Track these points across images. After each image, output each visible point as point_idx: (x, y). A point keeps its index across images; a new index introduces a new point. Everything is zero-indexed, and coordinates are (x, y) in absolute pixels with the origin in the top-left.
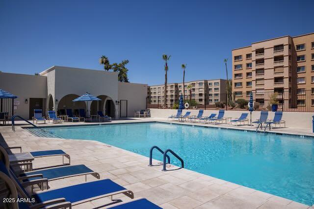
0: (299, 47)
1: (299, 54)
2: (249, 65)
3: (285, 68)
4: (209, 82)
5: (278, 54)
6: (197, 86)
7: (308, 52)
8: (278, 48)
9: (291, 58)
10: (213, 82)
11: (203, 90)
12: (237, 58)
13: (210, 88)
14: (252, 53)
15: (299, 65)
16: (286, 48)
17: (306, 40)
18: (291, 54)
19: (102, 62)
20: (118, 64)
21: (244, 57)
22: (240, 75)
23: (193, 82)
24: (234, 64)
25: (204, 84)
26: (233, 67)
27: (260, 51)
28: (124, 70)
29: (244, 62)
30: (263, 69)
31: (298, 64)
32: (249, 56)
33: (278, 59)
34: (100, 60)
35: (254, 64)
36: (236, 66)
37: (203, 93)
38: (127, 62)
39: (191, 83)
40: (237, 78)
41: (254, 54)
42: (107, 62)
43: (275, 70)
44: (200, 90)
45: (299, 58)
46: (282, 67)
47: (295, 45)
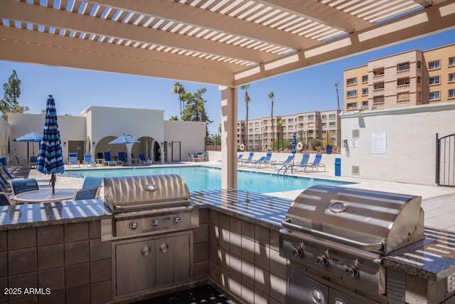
0: (431, 64)
1: (432, 74)
2: (365, 91)
3: (411, 95)
4: (322, 114)
5: (403, 75)
6: (306, 120)
7: (444, 72)
8: (403, 66)
9: (421, 80)
10: (327, 114)
11: (314, 125)
12: (350, 81)
13: (323, 122)
14: (369, 74)
15: (432, 89)
16: (413, 67)
17: (442, 55)
18: (420, 75)
19: (176, 91)
20: (192, 94)
21: (360, 80)
22: (354, 105)
23: (301, 115)
24: (346, 89)
25: (314, 118)
26: (345, 94)
27: (379, 72)
28: (200, 101)
29: (359, 87)
30: (382, 96)
31: (430, 88)
32: (365, 78)
33: (403, 82)
34: (173, 88)
35: (371, 89)
36: (349, 93)
37: (314, 129)
38: (204, 91)
39: (298, 116)
40: (351, 108)
41: (371, 76)
42: (181, 91)
43: (398, 97)
44: (311, 125)
45: (431, 80)
46: (408, 93)
47: (427, 62)
